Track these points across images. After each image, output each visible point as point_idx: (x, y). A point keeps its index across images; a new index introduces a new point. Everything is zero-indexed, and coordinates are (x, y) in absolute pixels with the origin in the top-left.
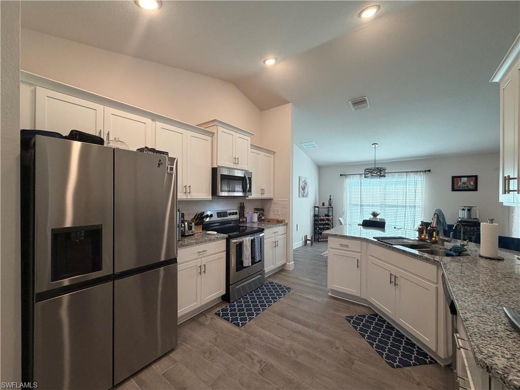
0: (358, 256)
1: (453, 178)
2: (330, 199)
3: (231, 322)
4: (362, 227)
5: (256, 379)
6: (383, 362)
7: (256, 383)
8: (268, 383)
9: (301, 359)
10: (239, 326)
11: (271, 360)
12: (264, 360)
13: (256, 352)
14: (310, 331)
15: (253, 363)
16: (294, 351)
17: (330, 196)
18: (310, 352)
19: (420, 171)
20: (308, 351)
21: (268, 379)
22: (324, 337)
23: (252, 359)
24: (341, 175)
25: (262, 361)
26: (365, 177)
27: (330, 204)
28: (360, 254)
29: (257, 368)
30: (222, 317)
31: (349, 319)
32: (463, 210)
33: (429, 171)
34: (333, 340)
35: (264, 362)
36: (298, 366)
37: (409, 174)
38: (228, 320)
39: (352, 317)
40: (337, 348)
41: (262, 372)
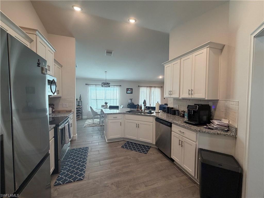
0: (120, 121)
1: (127, 89)
2: (80, 97)
3: (74, 181)
4: (109, 109)
5: (119, 191)
6: (143, 154)
7: (120, 192)
8: (124, 188)
9: (125, 170)
10: (82, 180)
11: (116, 180)
12: (113, 182)
13: (106, 182)
14: (116, 159)
15: (110, 187)
16: (119, 170)
17: (80, 95)
18: (124, 166)
19: (118, 86)
20: (123, 166)
21: (123, 187)
22: (122, 158)
23: (108, 186)
24: (86, 84)
25: (112, 183)
26: (102, 86)
27: (80, 99)
28: (121, 120)
29: (114, 187)
30: (63, 184)
31: (123, 147)
32: (130, 100)
33: (121, 86)
34: (126, 157)
35: (114, 183)
36: (126, 173)
37: (115, 86)
38: (70, 182)
39: (123, 146)
40: (130, 159)
41: (118, 187)
